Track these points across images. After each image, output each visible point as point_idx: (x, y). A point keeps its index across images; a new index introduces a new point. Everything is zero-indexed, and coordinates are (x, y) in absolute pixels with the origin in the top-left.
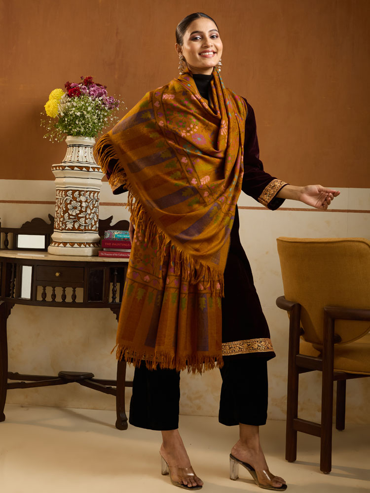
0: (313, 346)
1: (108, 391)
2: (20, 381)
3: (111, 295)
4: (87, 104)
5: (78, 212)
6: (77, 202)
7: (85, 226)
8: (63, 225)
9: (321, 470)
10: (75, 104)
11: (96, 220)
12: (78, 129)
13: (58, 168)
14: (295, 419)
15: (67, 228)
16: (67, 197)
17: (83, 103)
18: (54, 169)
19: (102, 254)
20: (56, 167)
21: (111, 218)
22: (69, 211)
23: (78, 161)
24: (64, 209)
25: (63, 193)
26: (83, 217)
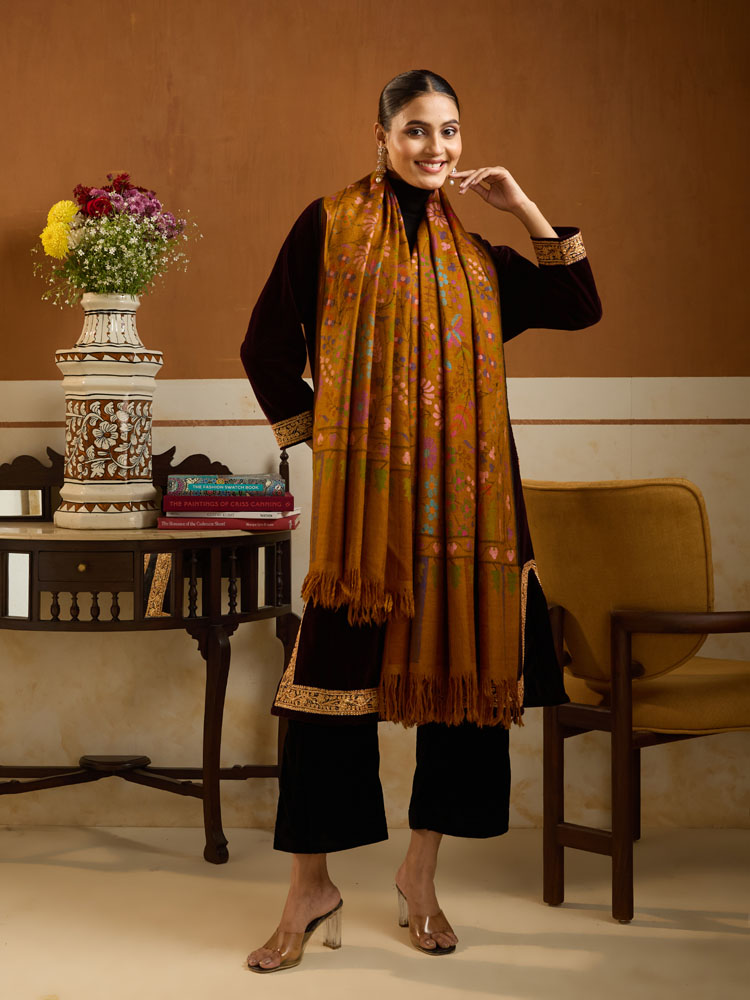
0: (587, 685)
1: (186, 790)
2: (8, 780)
3: (186, 603)
4: (128, 232)
5: (113, 443)
6: (110, 423)
7: (129, 470)
8: (83, 470)
9: (614, 916)
10: (103, 231)
11: (147, 457)
12: (109, 279)
13: (69, 358)
14: (559, 825)
15: (92, 476)
16: (91, 415)
17: (118, 229)
18: (62, 359)
19: (164, 523)
20: (65, 355)
21: (173, 451)
22: (96, 443)
23: (109, 342)
24: (86, 438)
25: (83, 406)
26: (123, 453)
